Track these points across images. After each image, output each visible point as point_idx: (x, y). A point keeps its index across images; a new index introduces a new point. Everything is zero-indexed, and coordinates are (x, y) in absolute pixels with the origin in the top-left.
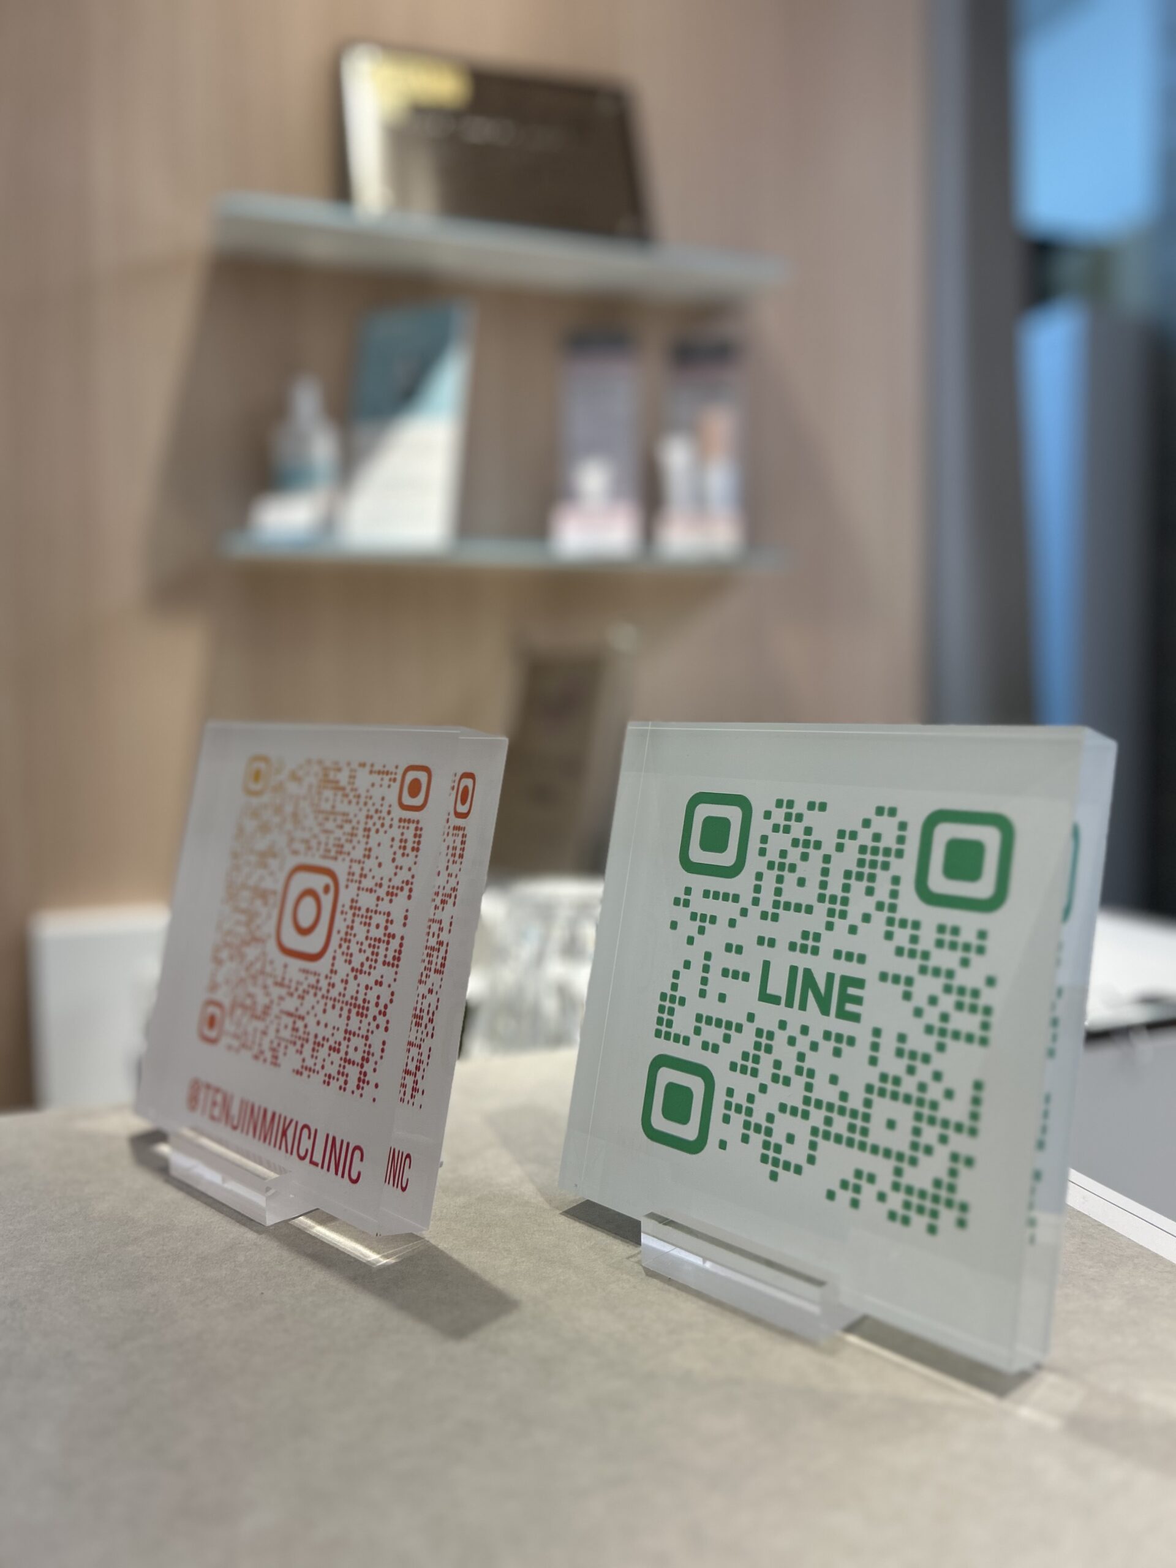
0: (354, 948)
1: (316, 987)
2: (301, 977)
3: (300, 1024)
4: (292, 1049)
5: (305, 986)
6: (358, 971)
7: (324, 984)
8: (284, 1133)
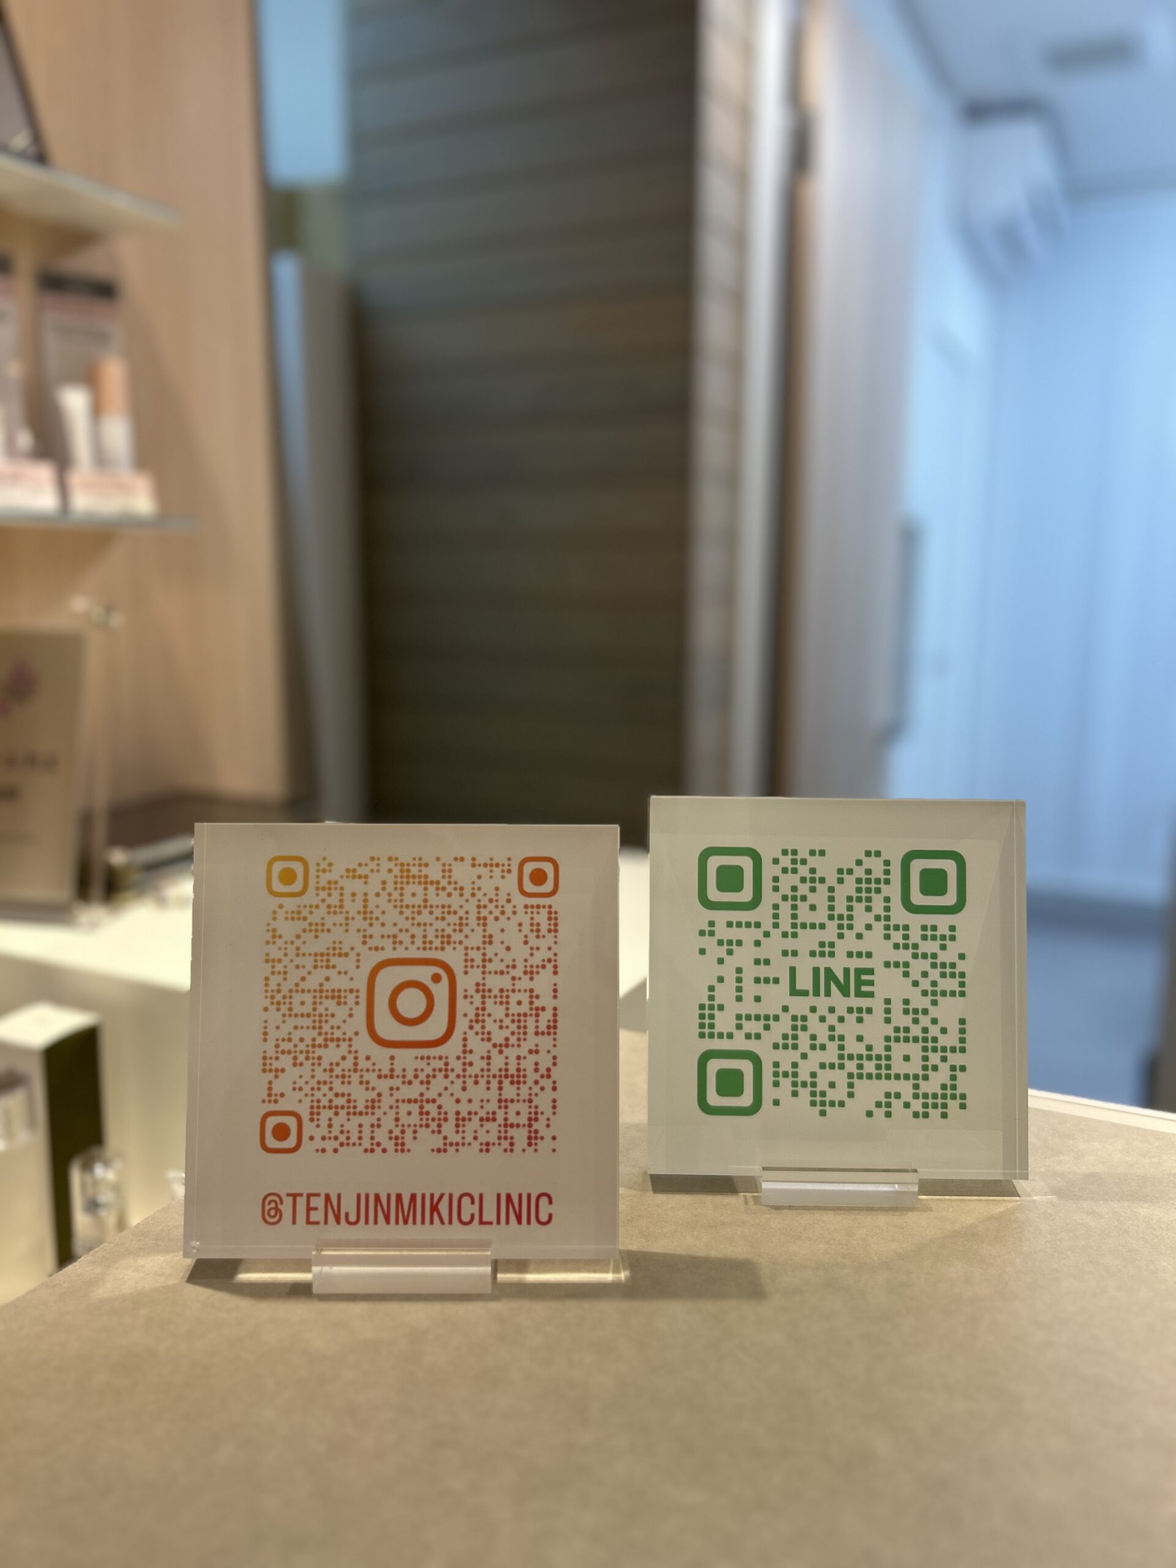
0: (490, 1026)
1: (446, 1071)
2: (422, 1064)
3: (431, 1108)
4: (423, 1133)
5: (428, 1070)
6: (501, 1048)
7: (457, 1066)
8: (434, 1208)
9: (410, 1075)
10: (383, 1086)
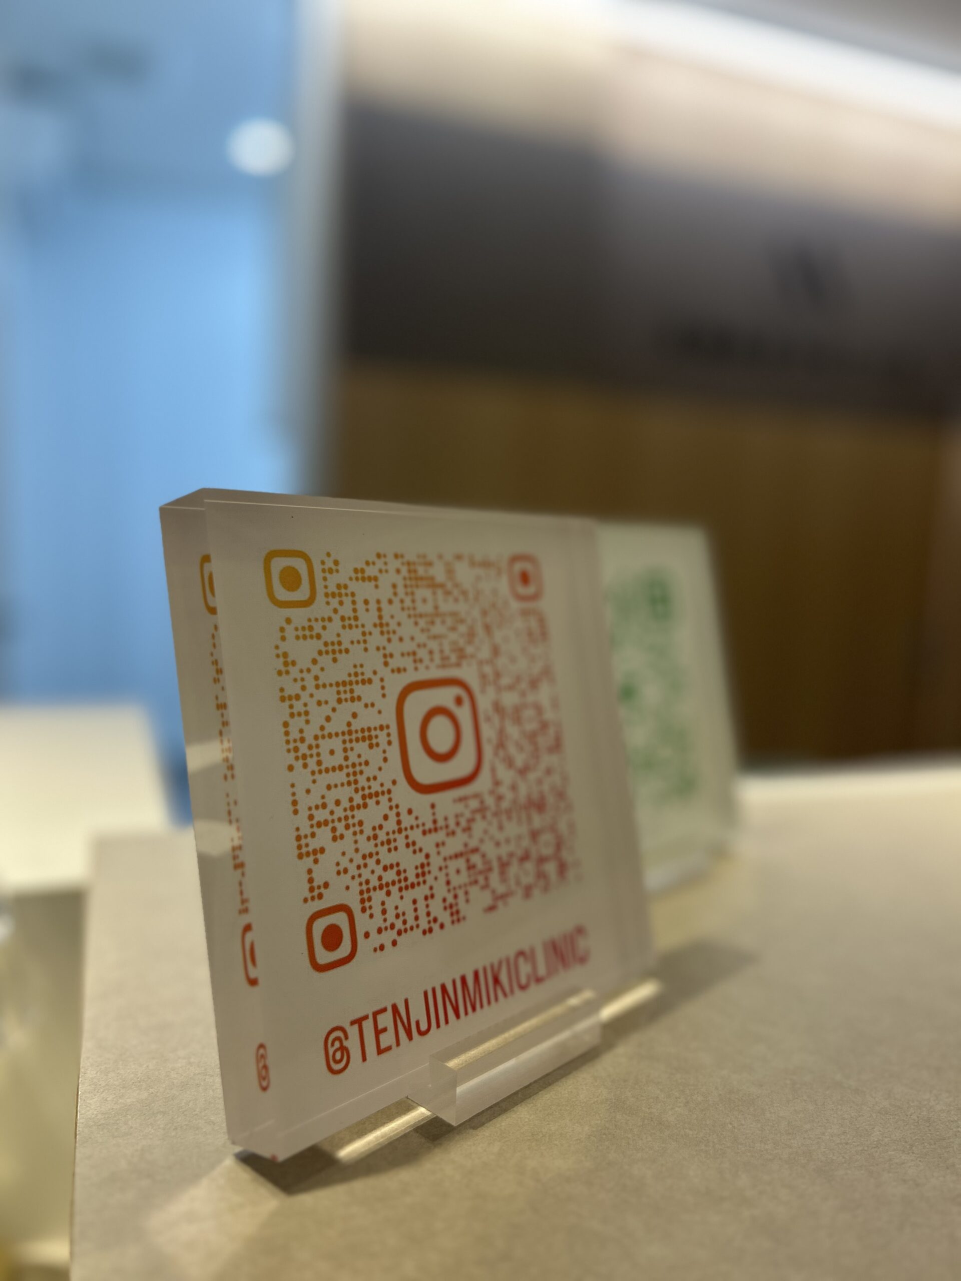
1: (482, 810)
2: (460, 808)
3: (476, 859)
4: (474, 891)
5: (468, 814)
8: (496, 981)
9: (452, 823)
10: (427, 843)
